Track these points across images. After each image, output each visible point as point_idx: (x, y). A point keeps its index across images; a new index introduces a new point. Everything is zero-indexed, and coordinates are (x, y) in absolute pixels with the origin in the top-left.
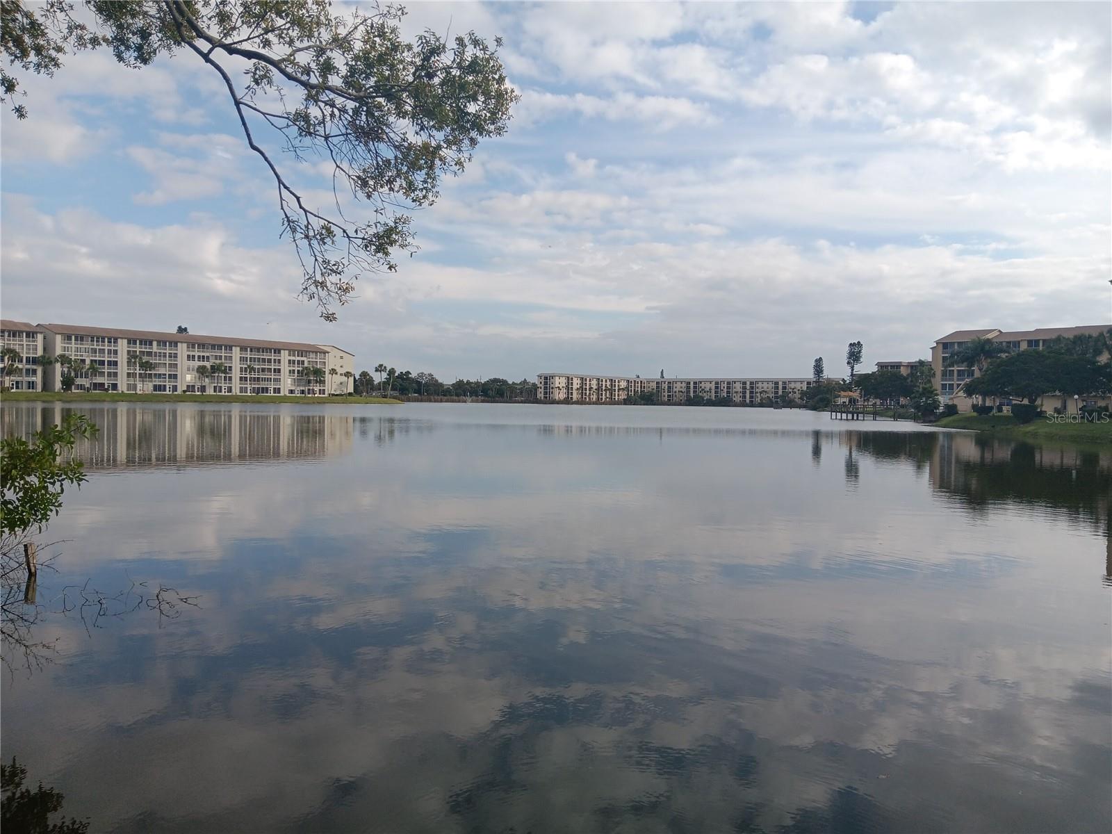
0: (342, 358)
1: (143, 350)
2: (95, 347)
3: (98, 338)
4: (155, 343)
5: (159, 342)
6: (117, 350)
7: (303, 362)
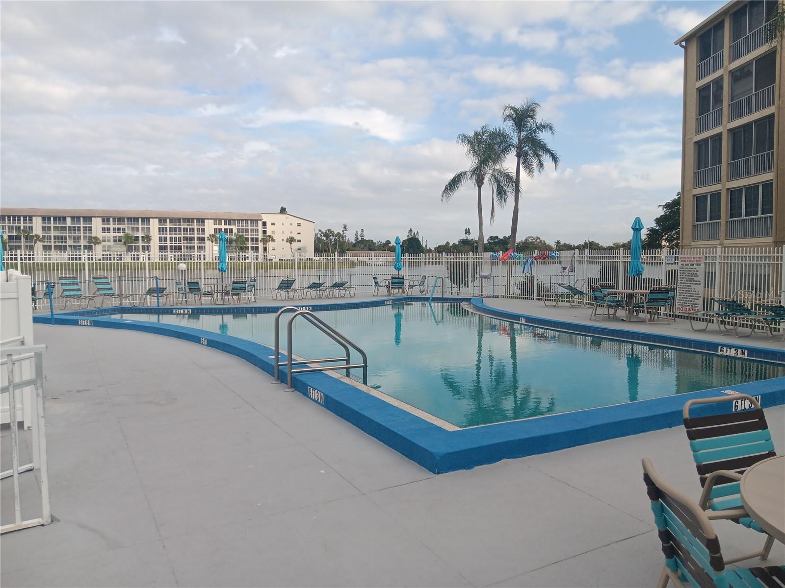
0: (299, 225)
1: (57, 225)
2: (12, 225)
3: (14, 217)
4: (69, 220)
5: (73, 218)
6: (32, 227)
7: (231, 230)
